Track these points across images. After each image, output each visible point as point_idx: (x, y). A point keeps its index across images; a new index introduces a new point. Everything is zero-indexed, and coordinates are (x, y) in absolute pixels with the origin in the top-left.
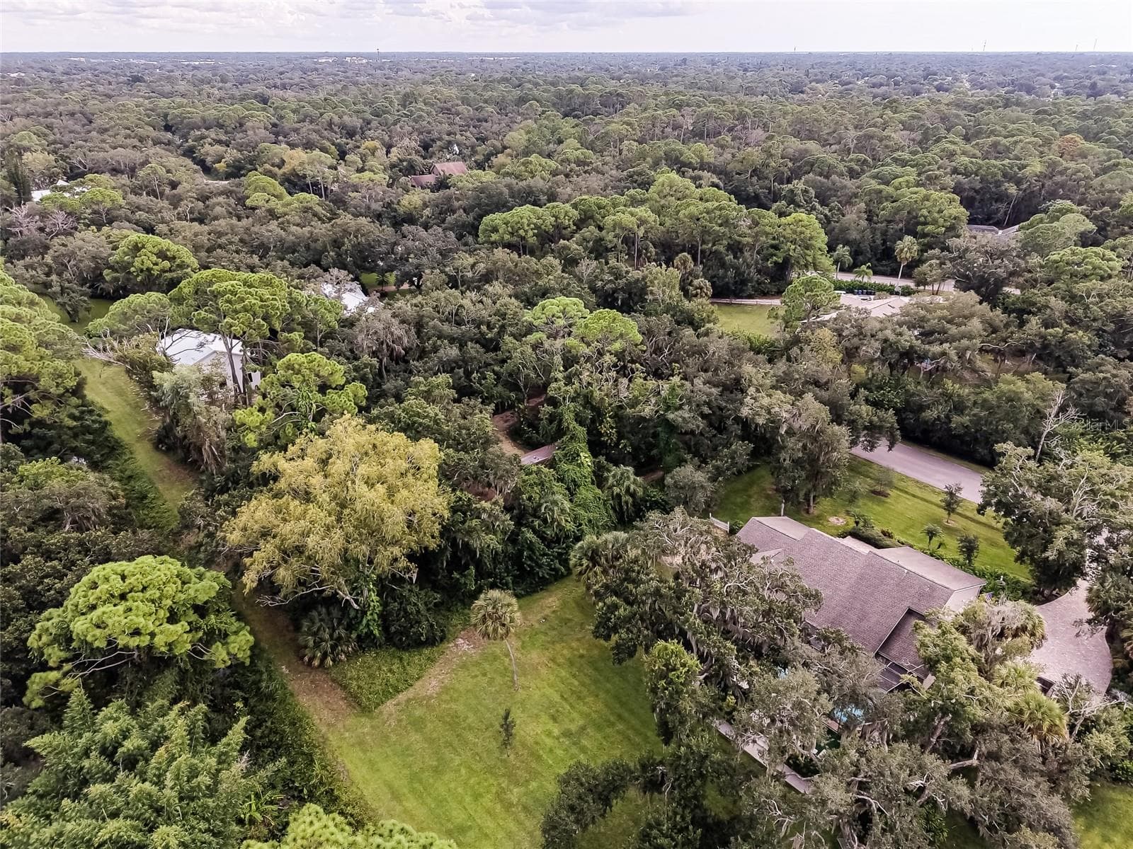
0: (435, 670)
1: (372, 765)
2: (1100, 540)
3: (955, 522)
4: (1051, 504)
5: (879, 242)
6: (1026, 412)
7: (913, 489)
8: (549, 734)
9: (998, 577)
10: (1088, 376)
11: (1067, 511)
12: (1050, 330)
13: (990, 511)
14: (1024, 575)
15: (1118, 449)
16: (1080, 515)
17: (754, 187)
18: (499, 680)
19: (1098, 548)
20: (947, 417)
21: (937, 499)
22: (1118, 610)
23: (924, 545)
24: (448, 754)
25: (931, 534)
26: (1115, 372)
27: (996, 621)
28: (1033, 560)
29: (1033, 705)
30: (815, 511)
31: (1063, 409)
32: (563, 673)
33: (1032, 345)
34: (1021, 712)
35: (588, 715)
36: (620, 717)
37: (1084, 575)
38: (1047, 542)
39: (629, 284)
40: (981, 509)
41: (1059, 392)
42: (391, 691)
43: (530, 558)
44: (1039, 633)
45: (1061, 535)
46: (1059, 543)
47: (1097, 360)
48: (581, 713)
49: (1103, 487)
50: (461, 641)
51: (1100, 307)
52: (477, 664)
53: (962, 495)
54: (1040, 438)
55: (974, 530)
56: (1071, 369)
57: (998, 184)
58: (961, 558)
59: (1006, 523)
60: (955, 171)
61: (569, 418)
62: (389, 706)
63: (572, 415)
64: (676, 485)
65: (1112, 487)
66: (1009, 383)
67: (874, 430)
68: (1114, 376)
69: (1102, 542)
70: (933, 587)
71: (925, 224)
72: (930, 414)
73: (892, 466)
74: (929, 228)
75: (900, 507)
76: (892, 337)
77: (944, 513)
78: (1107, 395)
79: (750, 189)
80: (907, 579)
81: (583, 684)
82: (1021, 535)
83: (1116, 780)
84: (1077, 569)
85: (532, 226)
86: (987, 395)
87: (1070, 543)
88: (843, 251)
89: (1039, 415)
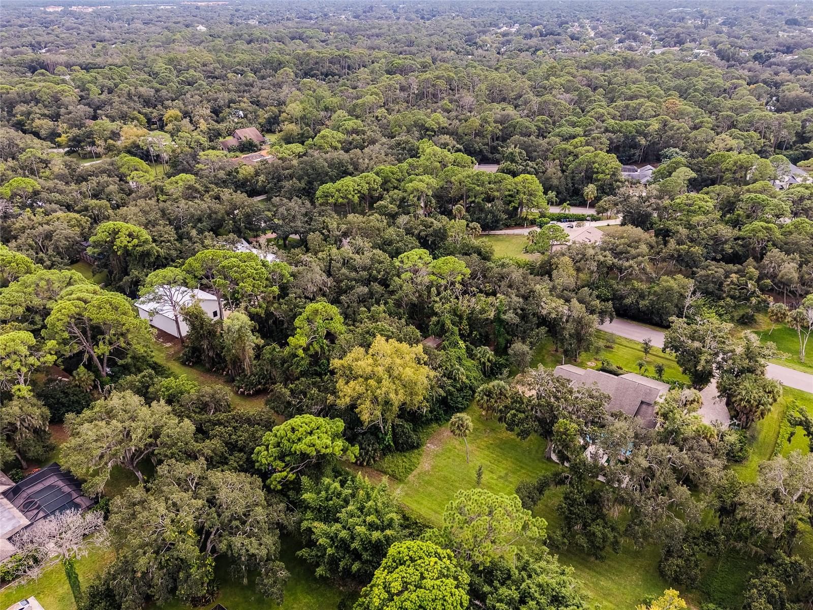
0: (423, 459)
1: (418, 502)
2: (719, 359)
3: (650, 358)
4: (697, 344)
5: (570, 185)
6: (676, 296)
7: (625, 343)
8: (492, 478)
9: (675, 383)
10: (703, 272)
11: (703, 347)
12: (681, 247)
13: (668, 350)
14: (686, 380)
15: (722, 311)
16: (710, 348)
17: (478, 144)
18: (457, 459)
19: (718, 363)
20: (637, 301)
21: (639, 347)
22: (730, 389)
23: (638, 371)
24: (450, 493)
25: (641, 366)
26: (716, 270)
27: (683, 398)
28: (690, 372)
29: (703, 427)
30: (579, 360)
31: (694, 293)
32: (486, 453)
33: (673, 256)
34: (699, 431)
35: (507, 469)
36: (522, 467)
37: (714, 376)
38: (697, 362)
39: (435, 231)
40: (664, 350)
41: (691, 283)
42: (409, 470)
43: (451, 399)
44: (700, 401)
45: (703, 358)
46: (703, 362)
47: (707, 263)
48: (503, 468)
49: (719, 334)
50: (429, 445)
51: (705, 232)
52: (443, 454)
53: (651, 344)
54: (684, 308)
55: (660, 362)
56: (694, 269)
57: (634, 138)
58: (657, 376)
59: (677, 356)
60: (607, 130)
61: (448, 323)
62: (410, 477)
63: (449, 321)
64: (515, 354)
65: (722, 334)
66: (667, 281)
67: (602, 314)
68: (716, 272)
69: (720, 360)
70: (650, 389)
71: (597, 173)
72: (628, 301)
73: (614, 332)
74: (601, 176)
75: (620, 353)
76: (602, 259)
77: (643, 354)
78: (713, 282)
79: (476, 146)
80: (637, 388)
81: (498, 456)
82: (684, 360)
83: (736, 461)
84: (710, 374)
85: (356, 192)
86: (656, 288)
87: (707, 362)
88: (552, 194)
89: (682, 296)
